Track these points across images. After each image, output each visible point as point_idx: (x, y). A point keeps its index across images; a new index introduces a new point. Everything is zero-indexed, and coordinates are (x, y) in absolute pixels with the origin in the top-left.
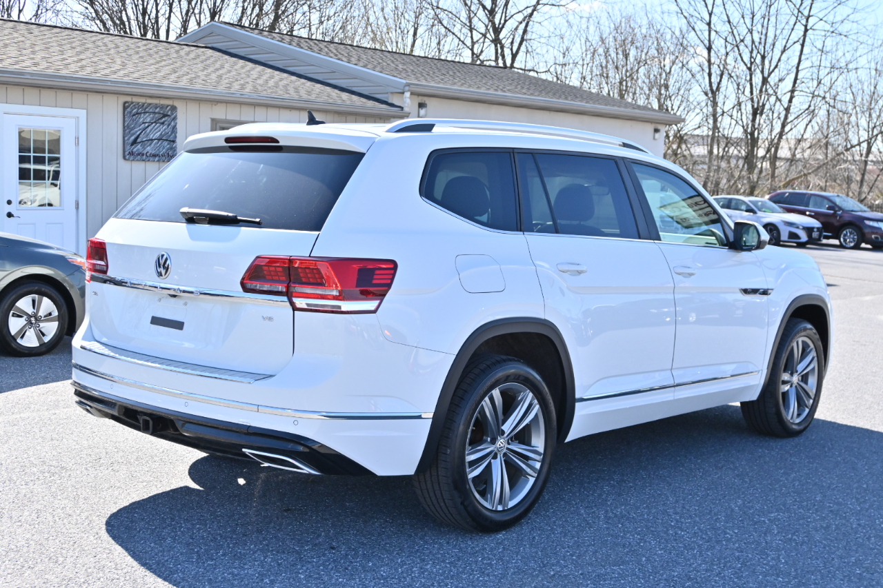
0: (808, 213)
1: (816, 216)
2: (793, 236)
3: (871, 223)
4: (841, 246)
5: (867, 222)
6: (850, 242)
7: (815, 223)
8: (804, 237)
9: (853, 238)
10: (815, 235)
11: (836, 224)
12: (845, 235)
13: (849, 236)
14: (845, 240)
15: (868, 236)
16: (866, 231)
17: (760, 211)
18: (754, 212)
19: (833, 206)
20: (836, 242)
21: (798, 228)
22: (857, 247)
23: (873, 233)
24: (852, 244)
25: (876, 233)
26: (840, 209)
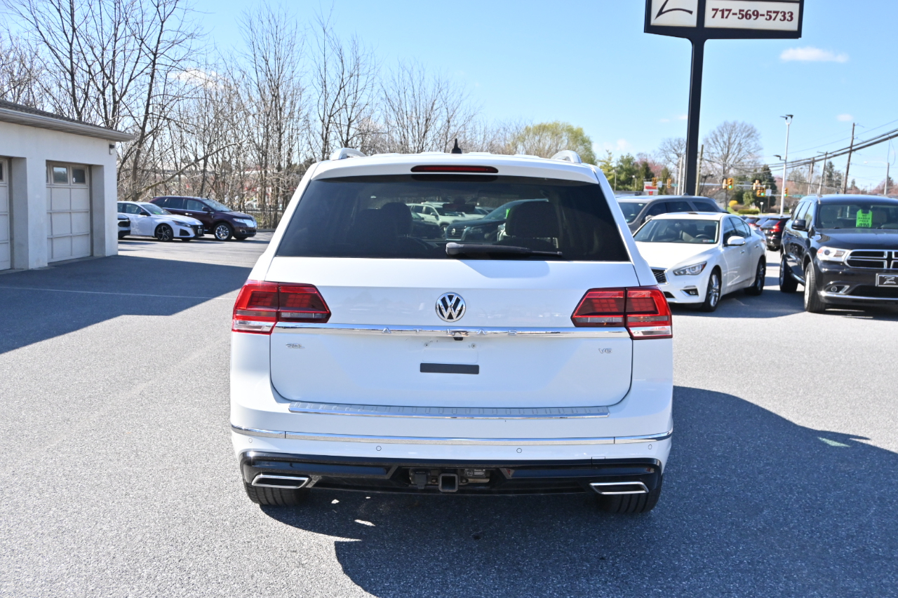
0: (187, 214)
1: (194, 215)
2: (183, 232)
3: (238, 220)
4: (217, 240)
5: (236, 220)
6: (223, 236)
7: (198, 222)
8: (192, 234)
9: (226, 233)
10: (200, 231)
11: (211, 222)
12: (219, 231)
13: (222, 232)
14: (219, 234)
15: (237, 230)
16: (235, 226)
17: (153, 213)
18: (148, 215)
19: (208, 208)
20: (212, 236)
21: (186, 226)
22: (228, 240)
23: (240, 228)
24: (225, 237)
25: (242, 228)
26: (213, 210)
